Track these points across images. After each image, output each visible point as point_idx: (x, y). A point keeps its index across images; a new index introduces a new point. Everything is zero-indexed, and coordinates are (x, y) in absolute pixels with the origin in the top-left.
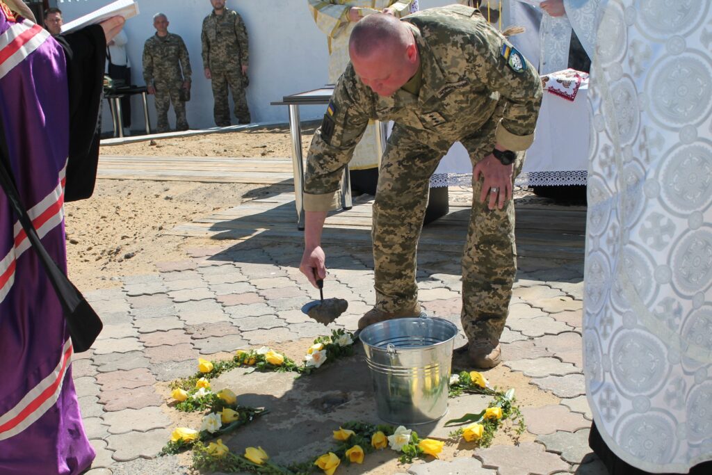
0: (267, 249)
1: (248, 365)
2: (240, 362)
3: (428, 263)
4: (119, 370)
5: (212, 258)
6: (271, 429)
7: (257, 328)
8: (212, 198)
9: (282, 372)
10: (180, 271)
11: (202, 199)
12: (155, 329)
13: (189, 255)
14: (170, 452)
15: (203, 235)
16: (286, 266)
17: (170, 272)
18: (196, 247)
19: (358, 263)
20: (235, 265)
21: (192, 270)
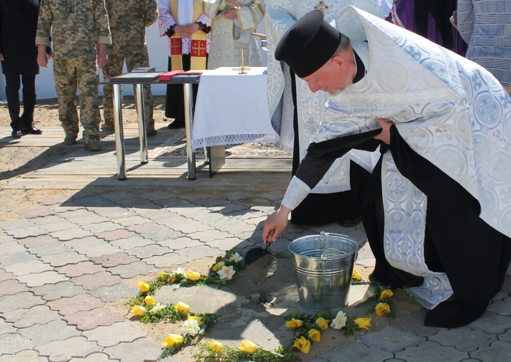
0: (105, 196)
1: (171, 283)
2: (164, 281)
3: (240, 199)
4: (62, 297)
5: (63, 205)
6: (232, 327)
7: (151, 255)
8: (16, 159)
9: (202, 285)
10: (43, 217)
11: (8, 160)
12: (66, 263)
13: (42, 204)
14: (169, 354)
15: (39, 188)
16: (132, 208)
17: (34, 218)
18: (42, 197)
19: (186, 202)
20: (87, 209)
21: (53, 215)
